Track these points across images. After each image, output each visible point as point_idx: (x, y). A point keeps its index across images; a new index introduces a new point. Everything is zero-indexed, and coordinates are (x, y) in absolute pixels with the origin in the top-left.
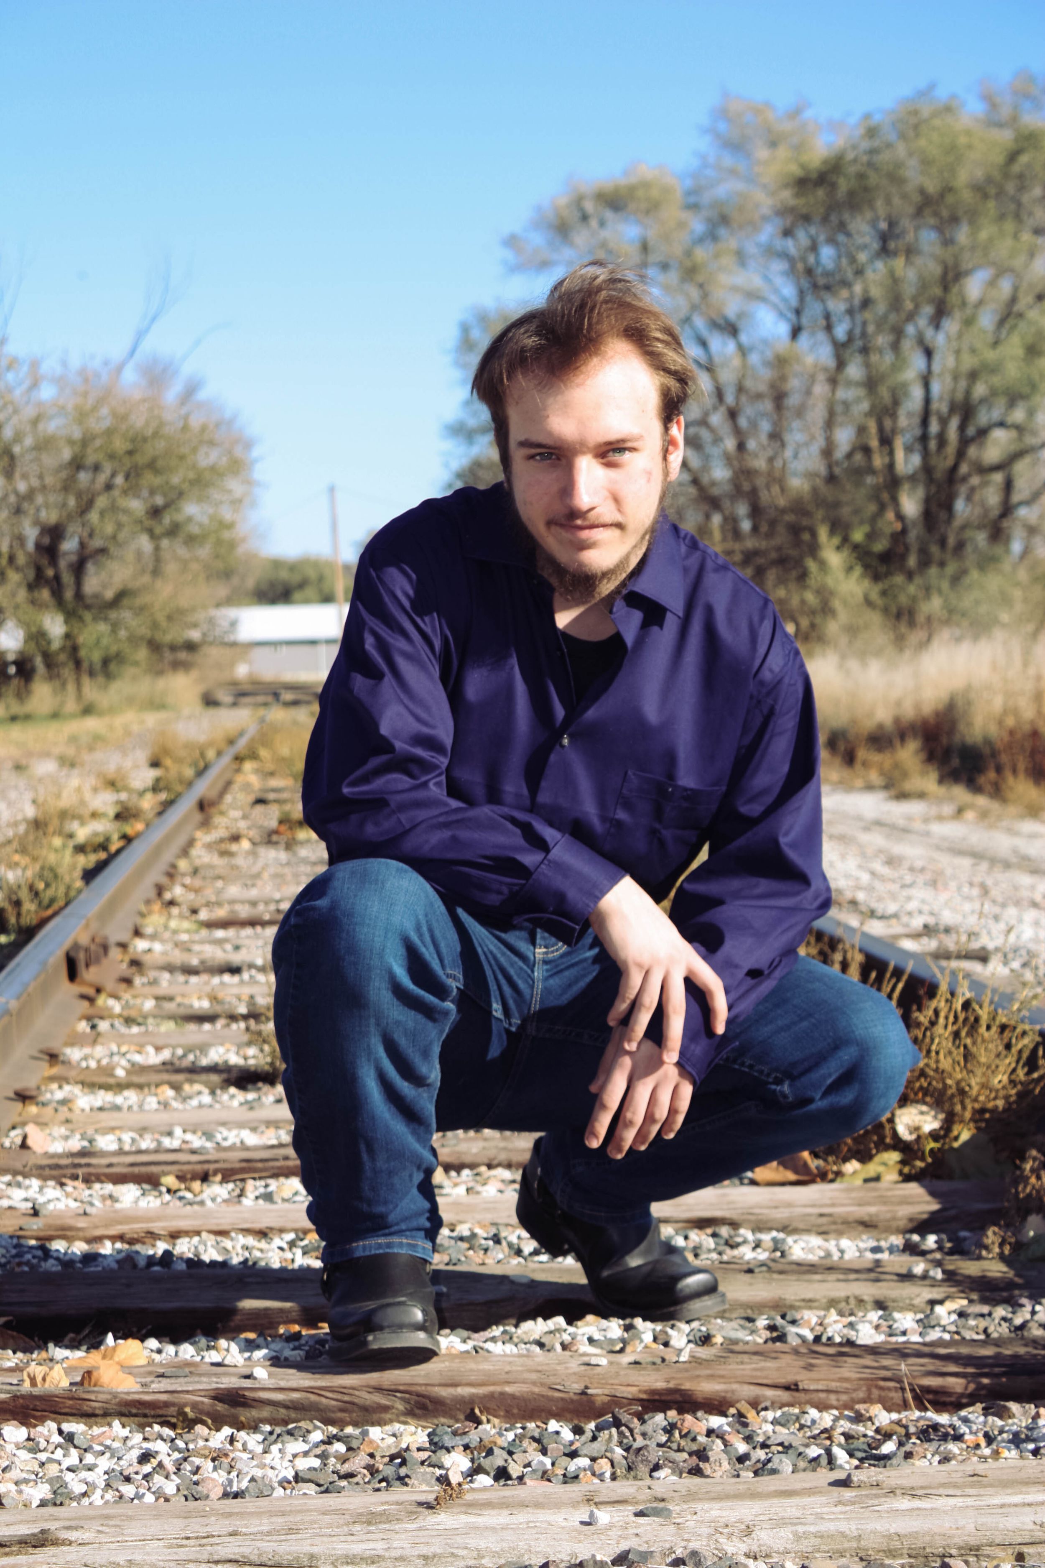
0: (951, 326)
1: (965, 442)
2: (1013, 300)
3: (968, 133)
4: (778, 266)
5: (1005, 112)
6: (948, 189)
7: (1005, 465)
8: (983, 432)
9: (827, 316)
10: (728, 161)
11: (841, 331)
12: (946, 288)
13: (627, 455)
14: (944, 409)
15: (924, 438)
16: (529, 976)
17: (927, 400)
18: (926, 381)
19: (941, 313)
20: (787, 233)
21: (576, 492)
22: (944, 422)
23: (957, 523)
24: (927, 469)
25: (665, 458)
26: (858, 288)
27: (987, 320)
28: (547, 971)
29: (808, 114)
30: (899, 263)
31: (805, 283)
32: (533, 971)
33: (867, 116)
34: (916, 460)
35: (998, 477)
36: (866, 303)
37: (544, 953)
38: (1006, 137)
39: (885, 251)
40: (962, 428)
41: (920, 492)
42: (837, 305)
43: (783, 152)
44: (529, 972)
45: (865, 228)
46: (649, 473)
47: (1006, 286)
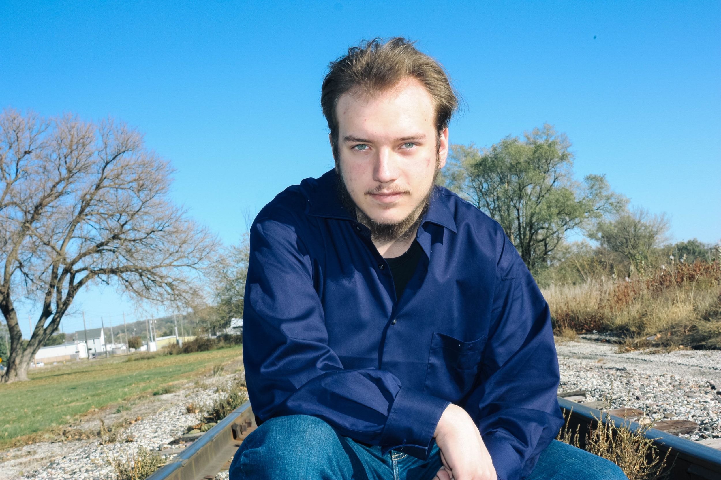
0: (523, 202)
1: (532, 235)
2: (541, 192)
3: (521, 146)
4: (472, 190)
5: (532, 140)
6: (518, 163)
7: (544, 240)
8: (536, 231)
9: (487, 203)
10: (454, 162)
11: (492, 207)
12: (521, 191)
13: (415, 147)
14: (524, 225)
15: (520, 234)
16: (391, 473)
17: (519, 224)
18: (518, 218)
19: (520, 198)
20: (473, 181)
21: (381, 169)
22: (525, 229)
23: (532, 257)
24: (521, 243)
25: (438, 152)
26: (495, 194)
27: (534, 199)
28: (401, 468)
29: (475, 147)
30: (506, 185)
31: (480, 194)
32: (392, 470)
33: (493, 145)
34: (518, 241)
35: (543, 243)
36: (498, 198)
37: (398, 457)
38: (532, 146)
39: (502, 182)
40: (530, 231)
41: (521, 250)
42: (489, 199)
43: (469, 158)
44: (390, 470)
45: (495, 175)
46: (429, 161)
47: (538, 188)
